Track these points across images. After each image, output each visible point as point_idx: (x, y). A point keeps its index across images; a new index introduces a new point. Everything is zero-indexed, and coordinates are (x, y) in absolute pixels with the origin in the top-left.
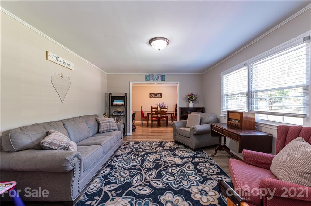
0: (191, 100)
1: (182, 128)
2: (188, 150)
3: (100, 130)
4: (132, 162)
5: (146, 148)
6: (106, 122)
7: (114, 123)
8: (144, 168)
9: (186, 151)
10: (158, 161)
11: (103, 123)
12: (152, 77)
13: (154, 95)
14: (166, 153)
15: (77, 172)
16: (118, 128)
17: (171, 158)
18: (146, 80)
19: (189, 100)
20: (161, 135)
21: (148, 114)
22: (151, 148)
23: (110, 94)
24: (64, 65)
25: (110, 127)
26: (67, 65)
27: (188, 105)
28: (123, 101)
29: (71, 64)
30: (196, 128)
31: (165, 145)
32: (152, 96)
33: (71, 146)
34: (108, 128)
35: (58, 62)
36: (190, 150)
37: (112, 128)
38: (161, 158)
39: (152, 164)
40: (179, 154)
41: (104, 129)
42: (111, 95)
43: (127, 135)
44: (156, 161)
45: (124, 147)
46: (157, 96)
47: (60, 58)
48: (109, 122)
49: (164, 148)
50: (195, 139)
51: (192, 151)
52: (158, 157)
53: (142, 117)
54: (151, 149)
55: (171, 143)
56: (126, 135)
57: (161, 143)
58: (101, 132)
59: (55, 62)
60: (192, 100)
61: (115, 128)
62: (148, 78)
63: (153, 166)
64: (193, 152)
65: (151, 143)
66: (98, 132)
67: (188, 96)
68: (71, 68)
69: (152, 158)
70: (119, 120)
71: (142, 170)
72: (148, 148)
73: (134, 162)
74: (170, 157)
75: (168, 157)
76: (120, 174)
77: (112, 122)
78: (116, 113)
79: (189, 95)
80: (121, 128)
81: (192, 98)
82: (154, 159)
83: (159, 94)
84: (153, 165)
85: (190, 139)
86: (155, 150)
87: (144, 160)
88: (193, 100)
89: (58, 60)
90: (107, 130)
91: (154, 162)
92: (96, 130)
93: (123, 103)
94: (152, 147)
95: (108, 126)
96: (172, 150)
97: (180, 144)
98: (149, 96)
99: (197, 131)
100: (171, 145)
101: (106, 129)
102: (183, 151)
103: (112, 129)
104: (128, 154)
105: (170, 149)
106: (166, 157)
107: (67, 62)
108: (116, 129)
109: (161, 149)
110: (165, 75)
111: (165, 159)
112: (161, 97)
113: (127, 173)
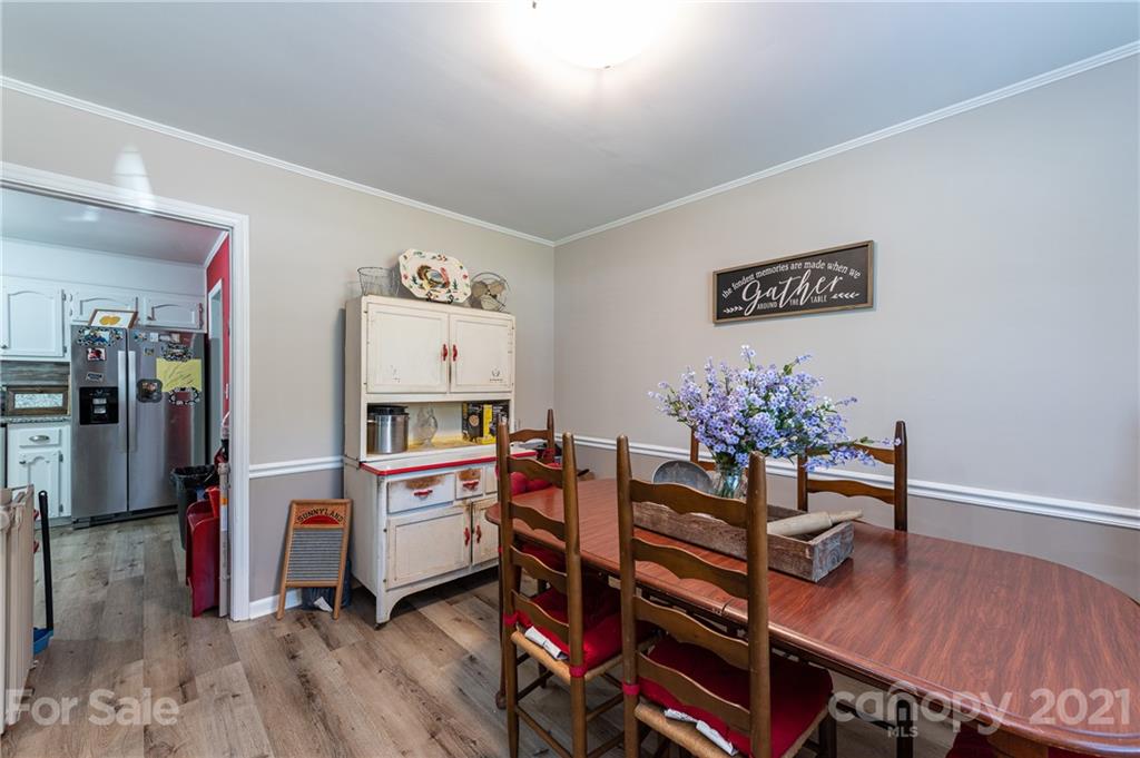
13: (767, 283)
32: (736, 297)
46: (803, 287)
112: (858, 293)
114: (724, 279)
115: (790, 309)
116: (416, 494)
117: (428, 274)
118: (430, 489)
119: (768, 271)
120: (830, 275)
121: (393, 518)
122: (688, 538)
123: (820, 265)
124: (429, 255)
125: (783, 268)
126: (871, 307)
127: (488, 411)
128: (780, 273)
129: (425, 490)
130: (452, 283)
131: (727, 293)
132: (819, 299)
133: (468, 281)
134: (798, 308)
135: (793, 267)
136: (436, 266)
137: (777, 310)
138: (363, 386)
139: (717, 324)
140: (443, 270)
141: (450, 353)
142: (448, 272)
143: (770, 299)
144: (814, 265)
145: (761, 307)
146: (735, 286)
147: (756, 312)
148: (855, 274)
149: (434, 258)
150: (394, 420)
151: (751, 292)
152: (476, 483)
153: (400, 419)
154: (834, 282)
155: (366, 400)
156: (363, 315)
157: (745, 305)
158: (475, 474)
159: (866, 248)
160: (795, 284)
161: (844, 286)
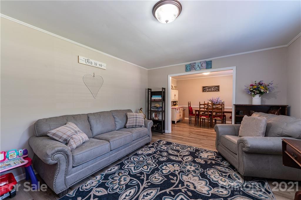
0: (257, 94)
1: (228, 137)
2: (233, 173)
3: (126, 125)
4: (143, 167)
5: (173, 153)
6: (134, 118)
7: (142, 119)
8: (148, 181)
9: (228, 175)
10: (173, 178)
11: (130, 118)
12: (193, 66)
13: (209, 88)
14: (193, 168)
15: (63, 167)
16: (145, 125)
17: (195, 178)
18: (186, 71)
19: (253, 93)
20: (205, 139)
21: (196, 111)
22: (179, 154)
23: (149, 89)
24: (95, 66)
25: (136, 123)
26: (98, 66)
27: (251, 101)
28: (161, 96)
29: (103, 64)
30: (246, 141)
31: (201, 155)
32: (205, 89)
33: (72, 139)
34: (134, 124)
35: (89, 64)
36: (237, 175)
37: (137, 124)
38: (179, 174)
39: (161, 178)
40: (212, 177)
41: (130, 125)
42: (151, 90)
43: (166, 132)
44: (170, 176)
45: (152, 145)
46: (213, 89)
47: (91, 60)
48: (136, 118)
49: (196, 159)
50: (245, 160)
51: (241, 179)
52: (177, 171)
53: (189, 114)
54: (177, 156)
55: (211, 154)
56: (164, 132)
57: (197, 150)
58: (127, 127)
59: (86, 64)
60: (258, 92)
61: (141, 124)
62: (188, 68)
63: (160, 182)
64: (241, 181)
65: (184, 147)
66: (125, 127)
67: (251, 87)
68: (103, 67)
69: (168, 168)
70: (158, 115)
71: (145, 182)
72: (176, 153)
73: (146, 167)
74: (194, 176)
75: (190, 176)
76: (120, 180)
77: (139, 118)
78: (155, 109)
79: (252, 85)
80: (148, 125)
81: (258, 89)
82: (170, 171)
83: (215, 86)
84: (162, 180)
85: (237, 156)
86: (182, 159)
87: (157, 169)
88: (261, 93)
89: (89, 62)
90: (133, 126)
91: (166, 176)
92: (123, 124)
93: (161, 98)
94: (181, 154)
95: (135, 121)
96: (206, 166)
97: (224, 159)
98: (201, 89)
99: (249, 147)
100: (210, 157)
101: (132, 124)
102: (222, 173)
103: (139, 125)
104: (149, 155)
105: (204, 163)
106: (188, 175)
107: (98, 63)
108: (142, 126)
109: (190, 158)
110: (211, 61)
111: (185, 178)
113: (126, 180)
114: (204, 87)
115: (211, 91)
116: (178, 111)
120: (216, 88)
121: (176, 113)
123: (214, 87)
126: (219, 91)
131: (204, 89)
135: (211, 87)
139: (203, 92)
141: (175, 95)
145: (208, 91)
151: (207, 89)
159: (219, 86)
160: (212, 89)
161: (217, 89)
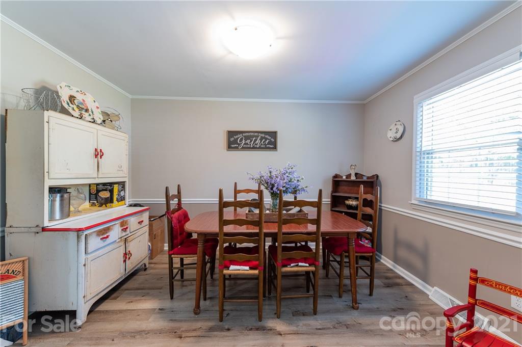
13: (247, 138)
32: (235, 141)
46: (258, 141)
83: (265, 133)
98: (223, 141)
112: (273, 146)
114: (231, 134)
115: (254, 148)
116: (101, 239)
117: (75, 101)
118: (108, 234)
119: (247, 134)
120: (266, 139)
121: (89, 256)
122: (272, 221)
123: (263, 135)
124: (75, 89)
125: (252, 134)
126: (277, 150)
127: (116, 188)
128: (251, 136)
129: (105, 236)
130: (90, 110)
131: (232, 139)
132: (263, 146)
133: (99, 110)
134: (257, 148)
135: (255, 134)
136: (79, 97)
137: (250, 148)
138: (46, 174)
139: (227, 150)
140: (84, 101)
141: (98, 154)
142: (86, 102)
143: (247, 144)
144: (261, 135)
145: (244, 146)
146: (236, 137)
147: (243, 148)
148: (273, 140)
149: (78, 91)
150: (62, 197)
151: (241, 140)
152: (127, 228)
153: (66, 196)
154: (267, 141)
155: (48, 183)
156: (46, 125)
157: (239, 144)
158: (126, 222)
159: (275, 133)
160: (256, 140)
161: (270, 143)
